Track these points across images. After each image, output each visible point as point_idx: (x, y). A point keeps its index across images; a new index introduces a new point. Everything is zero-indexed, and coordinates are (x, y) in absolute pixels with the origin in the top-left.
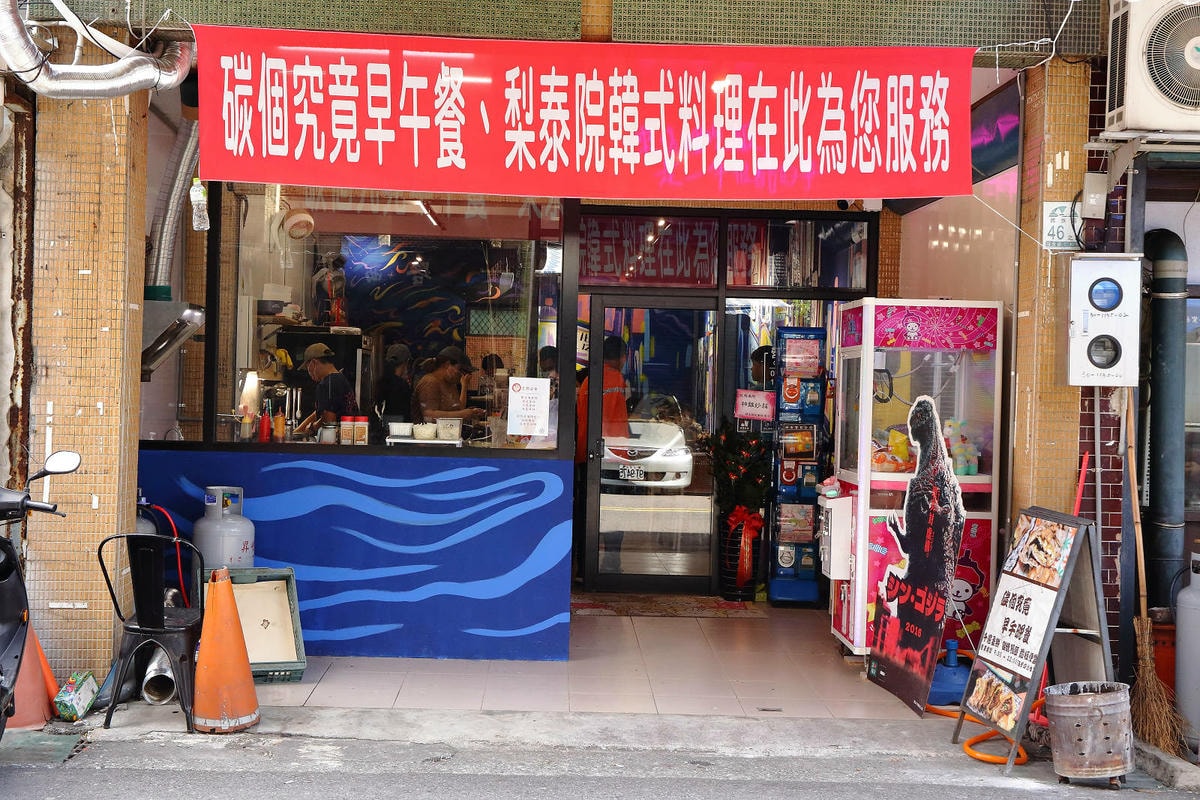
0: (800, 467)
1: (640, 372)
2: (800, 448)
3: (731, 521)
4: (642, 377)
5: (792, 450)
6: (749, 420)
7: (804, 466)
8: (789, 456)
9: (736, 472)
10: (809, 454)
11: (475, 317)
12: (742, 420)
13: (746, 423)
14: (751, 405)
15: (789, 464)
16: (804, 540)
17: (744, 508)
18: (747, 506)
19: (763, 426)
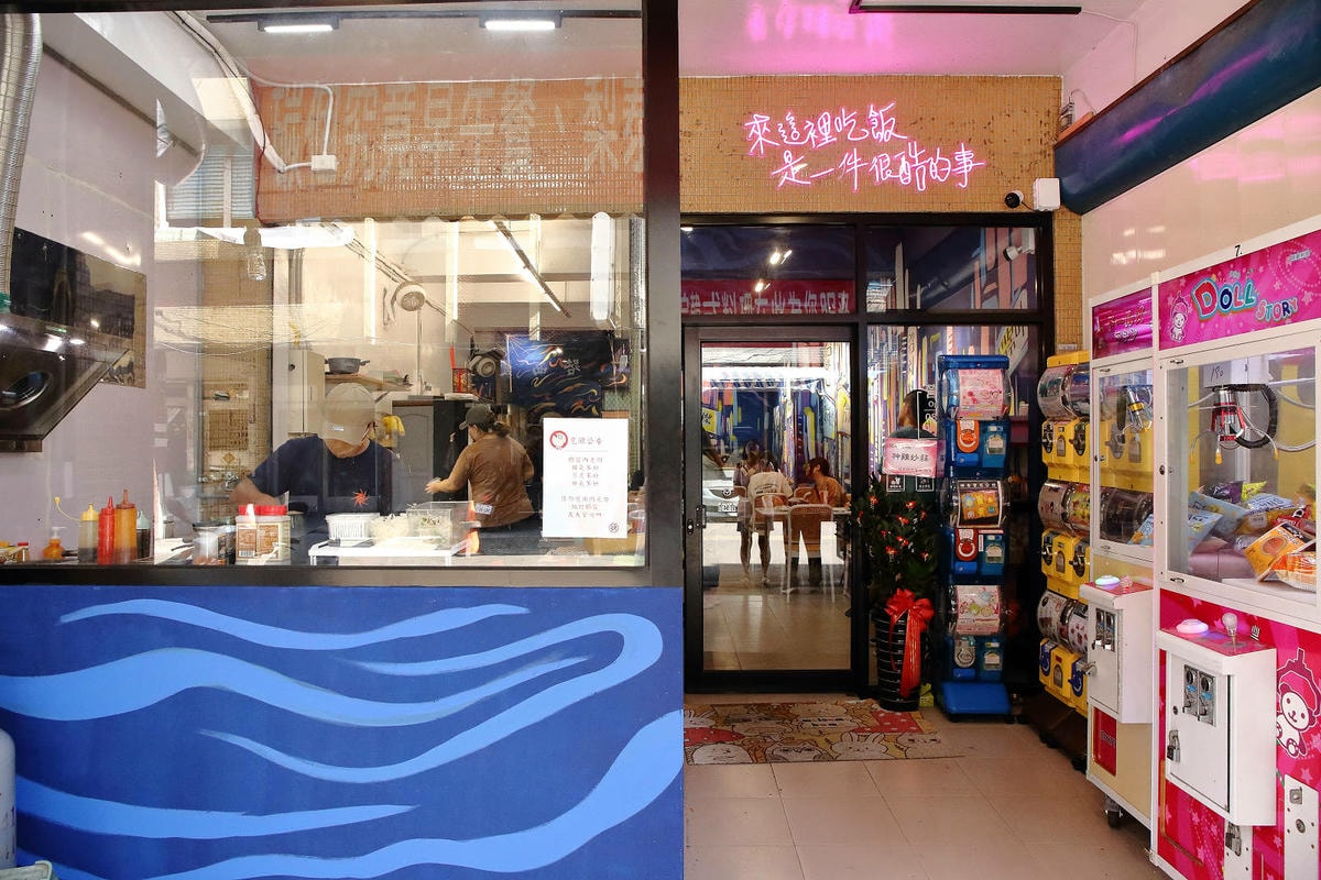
0: (981, 538)
1: (731, 433)
2: (982, 513)
3: (892, 610)
4: (732, 438)
5: (970, 515)
6: (901, 477)
7: (985, 536)
8: (965, 522)
9: (894, 544)
10: (993, 520)
11: (608, 397)
12: (892, 477)
13: (898, 480)
14: (906, 457)
15: (966, 534)
16: (987, 632)
17: (909, 594)
18: (911, 590)
19: (919, 484)
